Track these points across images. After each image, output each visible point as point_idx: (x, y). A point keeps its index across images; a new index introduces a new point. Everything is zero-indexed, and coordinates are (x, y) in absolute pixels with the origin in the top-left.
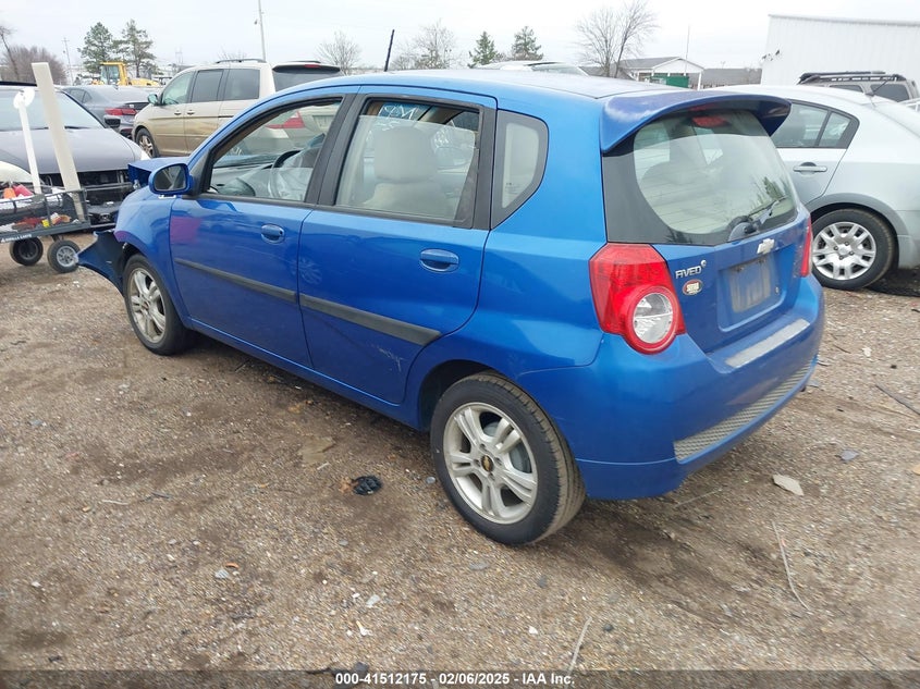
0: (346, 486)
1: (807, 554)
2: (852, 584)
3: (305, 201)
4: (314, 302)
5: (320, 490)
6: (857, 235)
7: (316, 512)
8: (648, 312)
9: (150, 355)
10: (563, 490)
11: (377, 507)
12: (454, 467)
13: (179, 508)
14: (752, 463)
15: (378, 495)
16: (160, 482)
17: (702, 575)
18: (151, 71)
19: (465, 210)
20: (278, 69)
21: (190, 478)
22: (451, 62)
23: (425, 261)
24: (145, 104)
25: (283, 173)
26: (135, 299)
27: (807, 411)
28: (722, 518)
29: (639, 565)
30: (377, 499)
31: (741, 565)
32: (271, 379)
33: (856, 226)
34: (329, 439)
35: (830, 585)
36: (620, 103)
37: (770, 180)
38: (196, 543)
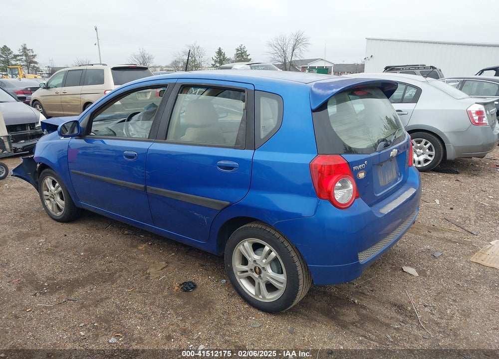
0: (176, 288)
1: (425, 306)
2: (451, 319)
3: (149, 138)
4: (155, 190)
5: (162, 291)
6: (425, 145)
7: (162, 302)
8: (340, 188)
9: (55, 223)
10: (301, 282)
11: (196, 298)
12: (238, 273)
13: (83, 306)
14: (390, 261)
15: (195, 292)
16: (71, 292)
17: (374, 321)
18: (36, 70)
19: (240, 140)
20: (114, 69)
21: (88, 288)
22: (202, 63)
23: (219, 166)
24: (38, 88)
25: (131, 124)
26: (45, 193)
27: (413, 233)
28: (380, 290)
29: (341, 318)
30: (195, 293)
31: (394, 314)
32: (126, 232)
33: (424, 141)
34: (164, 263)
35: (439, 321)
36: (319, 86)
37: (389, 117)
38: (96, 324)
